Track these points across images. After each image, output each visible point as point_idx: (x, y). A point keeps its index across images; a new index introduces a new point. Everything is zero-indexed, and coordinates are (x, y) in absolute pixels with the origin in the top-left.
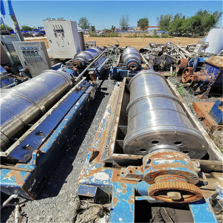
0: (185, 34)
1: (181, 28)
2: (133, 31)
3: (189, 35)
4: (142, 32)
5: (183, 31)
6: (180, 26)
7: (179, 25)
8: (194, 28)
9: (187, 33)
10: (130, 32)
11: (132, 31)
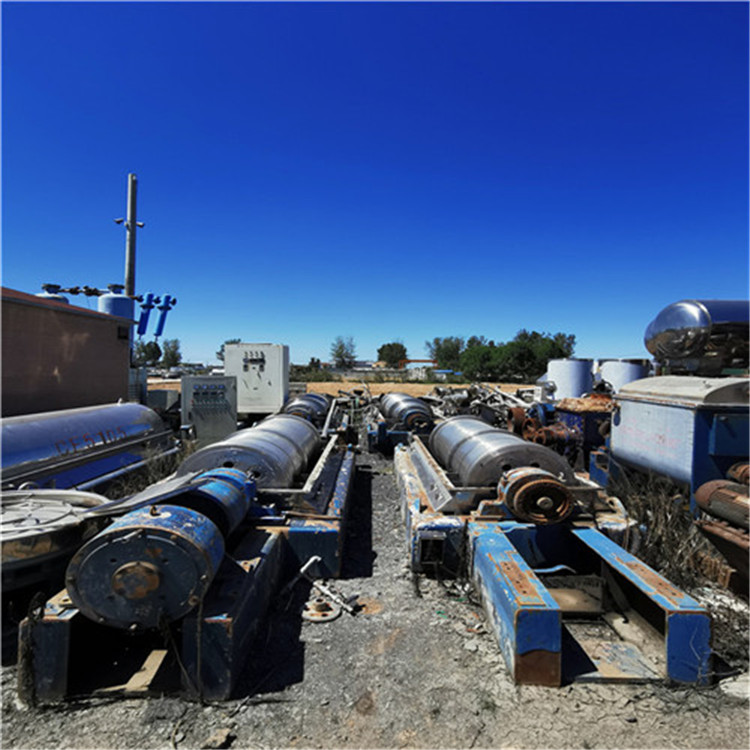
0: (505, 376)
1: (492, 363)
2: (370, 369)
3: (515, 378)
4: (393, 372)
5: (497, 371)
6: (489, 359)
7: (483, 356)
8: (522, 365)
9: (510, 375)
10: (360, 372)
11: (367, 369)
